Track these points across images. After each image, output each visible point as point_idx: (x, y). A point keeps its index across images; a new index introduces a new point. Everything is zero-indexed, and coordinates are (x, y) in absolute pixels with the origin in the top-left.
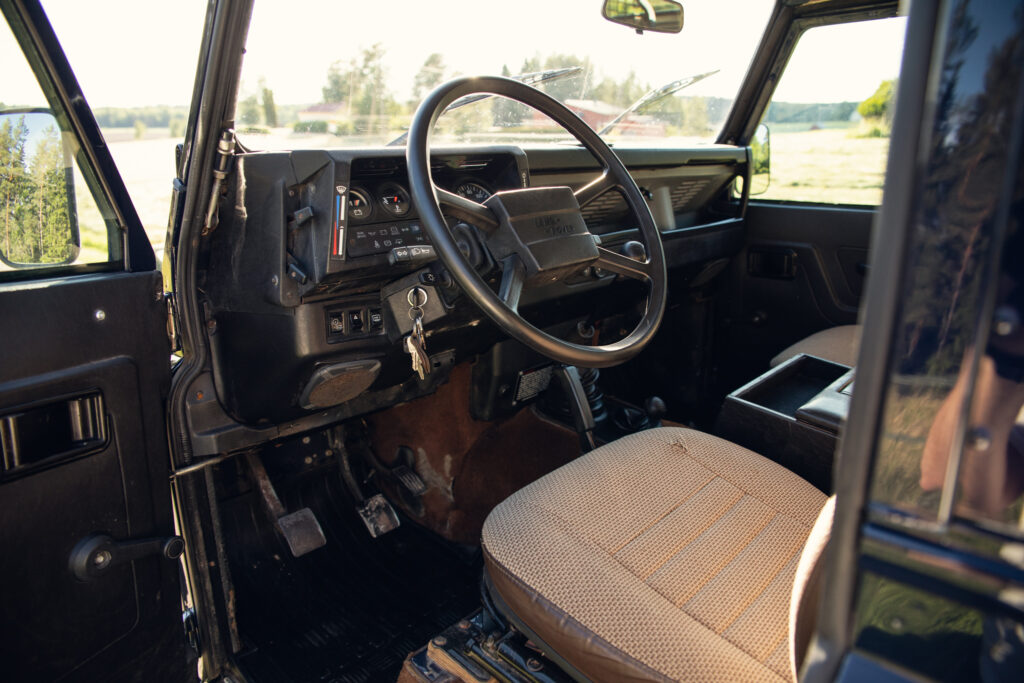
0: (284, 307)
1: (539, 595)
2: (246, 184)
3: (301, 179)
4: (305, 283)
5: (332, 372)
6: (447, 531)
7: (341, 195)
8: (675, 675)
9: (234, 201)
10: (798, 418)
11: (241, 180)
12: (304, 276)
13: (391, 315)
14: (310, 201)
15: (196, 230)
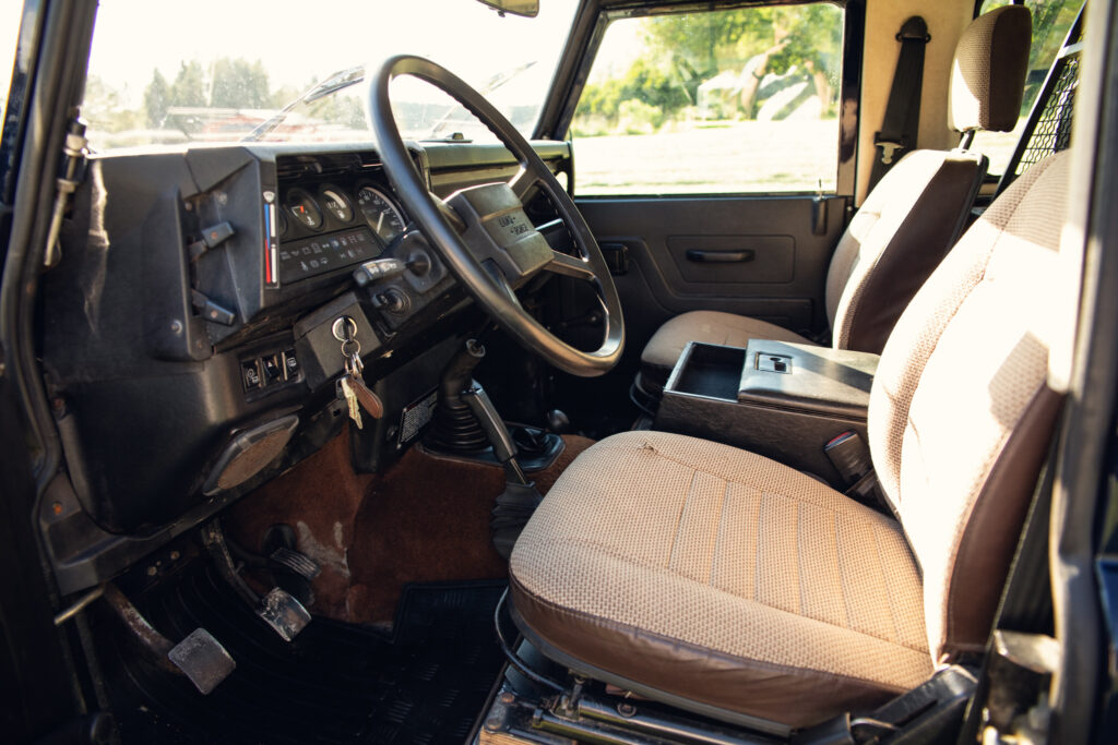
0: (195, 361)
1: (637, 628)
2: (108, 197)
3: (204, 188)
4: (231, 326)
5: (252, 440)
6: (349, 613)
7: (269, 204)
8: (801, 663)
9: (88, 221)
10: (740, 401)
11: (97, 193)
12: (232, 316)
13: (311, 355)
14: (219, 215)
15: (32, 270)
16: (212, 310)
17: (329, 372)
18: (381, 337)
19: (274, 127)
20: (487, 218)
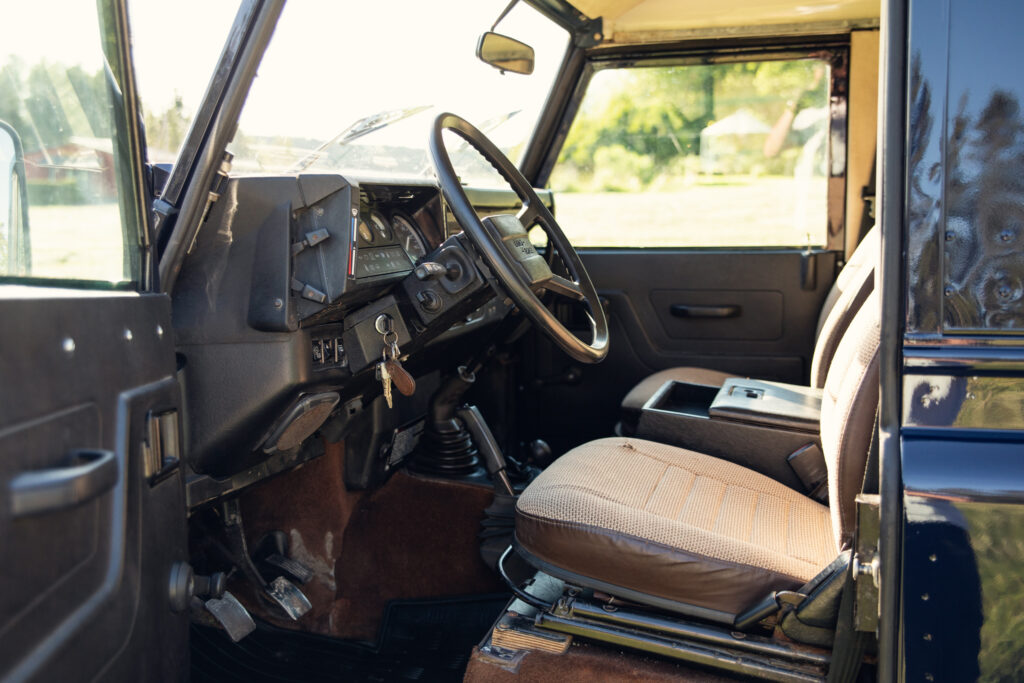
0: (287, 331)
2: (238, 207)
3: (309, 203)
4: (320, 305)
5: (313, 404)
6: (331, 626)
7: (355, 218)
9: (220, 224)
10: (712, 417)
11: (232, 203)
12: (324, 296)
13: (357, 344)
14: (316, 224)
15: (181, 255)
16: (310, 291)
17: (368, 359)
18: (412, 333)
19: (311, 163)
20: (505, 239)
